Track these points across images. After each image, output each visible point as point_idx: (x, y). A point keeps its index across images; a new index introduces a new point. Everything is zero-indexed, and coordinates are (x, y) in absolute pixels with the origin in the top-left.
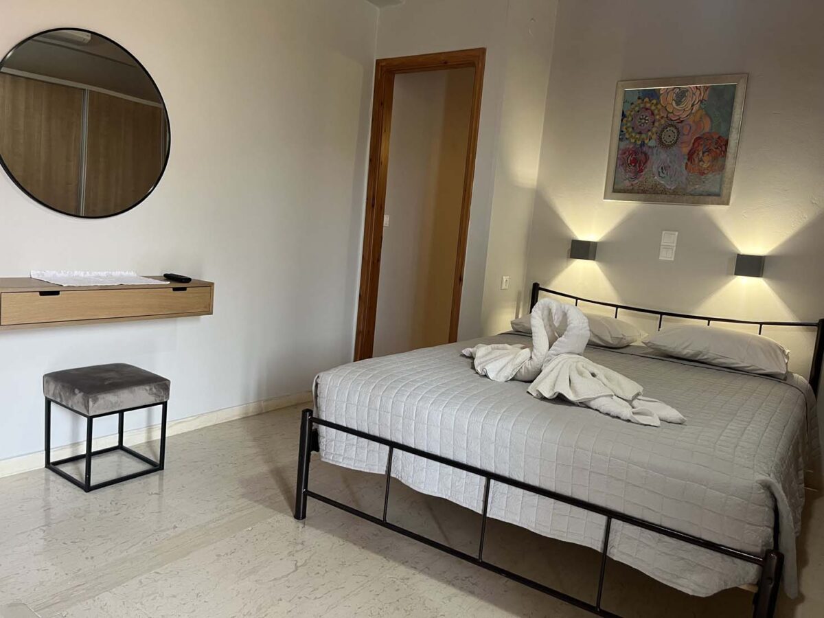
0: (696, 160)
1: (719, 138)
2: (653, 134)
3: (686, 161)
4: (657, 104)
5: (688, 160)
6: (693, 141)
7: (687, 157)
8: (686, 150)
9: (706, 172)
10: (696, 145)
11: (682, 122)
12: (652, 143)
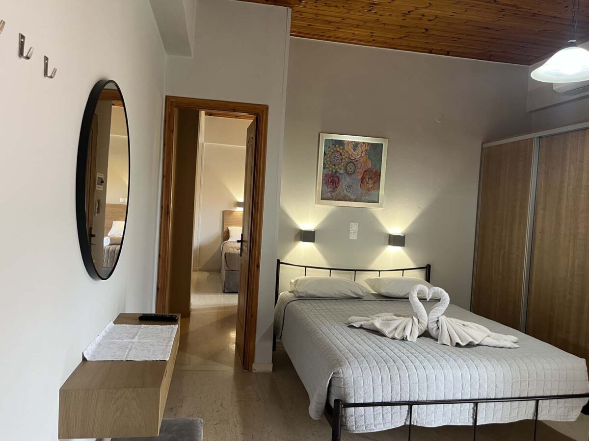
0: (365, 183)
1: (376, 171)
2: (342, 166)
3: (360, 183)
4: (343, 149)
5: (361, 182)
6: (363, 172)
7: (360, 181)
8: (360, 177)
9: (371, 189)
10: (365, 174)
11: (357, 161)
12: (342, 172)
